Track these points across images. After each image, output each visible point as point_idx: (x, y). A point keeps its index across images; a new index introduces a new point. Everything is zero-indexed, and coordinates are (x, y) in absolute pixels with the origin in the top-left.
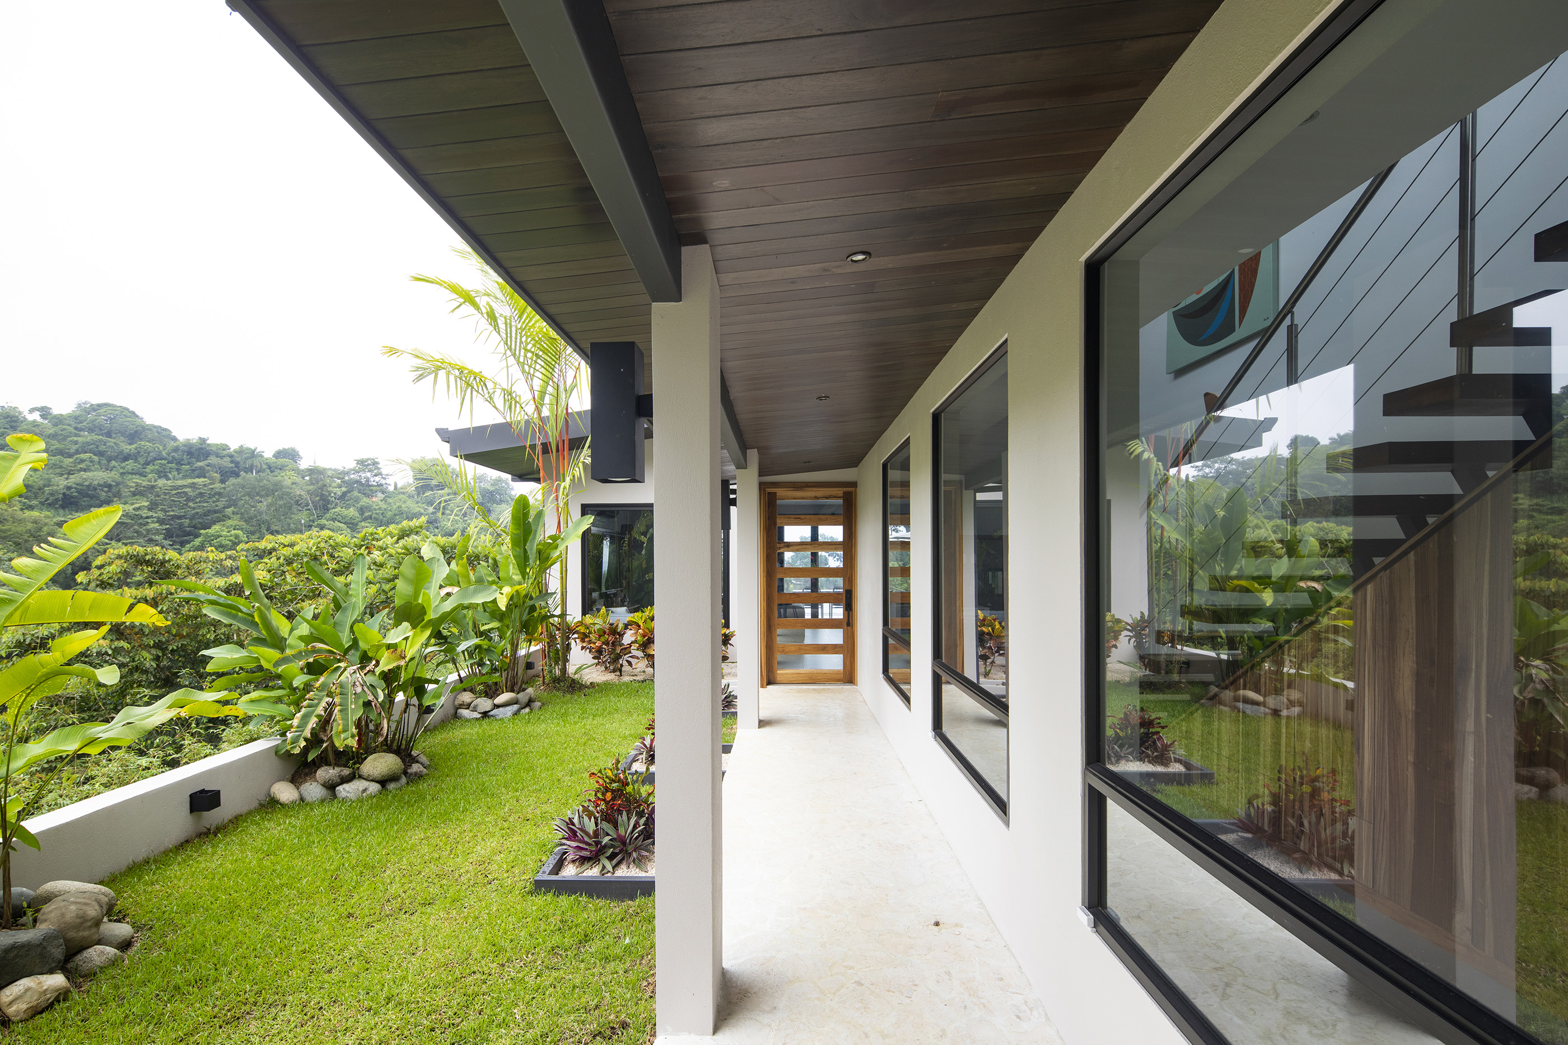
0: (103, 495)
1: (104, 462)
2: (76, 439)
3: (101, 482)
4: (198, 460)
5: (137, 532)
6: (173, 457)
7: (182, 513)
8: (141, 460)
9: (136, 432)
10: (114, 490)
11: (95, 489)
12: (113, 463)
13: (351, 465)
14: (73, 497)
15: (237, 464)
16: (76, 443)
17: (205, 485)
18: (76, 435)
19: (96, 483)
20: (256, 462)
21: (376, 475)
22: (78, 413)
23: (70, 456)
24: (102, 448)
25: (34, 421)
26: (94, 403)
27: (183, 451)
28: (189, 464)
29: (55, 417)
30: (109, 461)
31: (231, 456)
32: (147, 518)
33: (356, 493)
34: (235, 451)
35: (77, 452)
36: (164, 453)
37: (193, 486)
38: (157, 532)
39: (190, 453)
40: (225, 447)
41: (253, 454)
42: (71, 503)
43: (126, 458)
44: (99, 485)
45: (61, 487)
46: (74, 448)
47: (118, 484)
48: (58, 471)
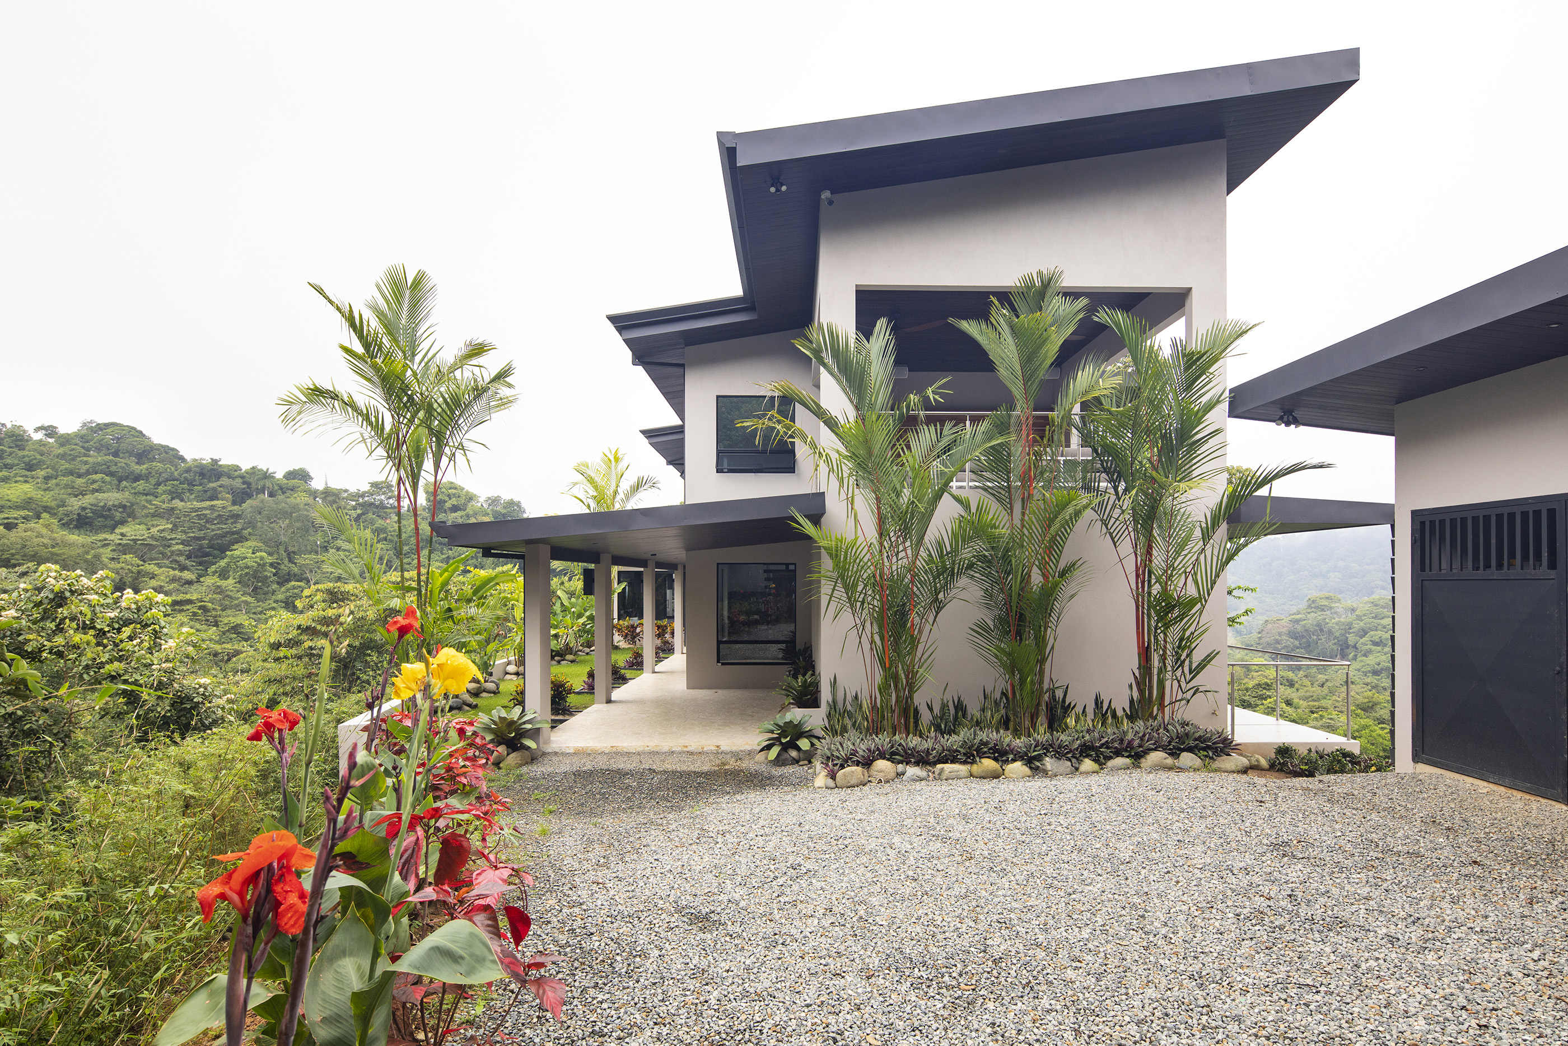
0: (118, 516)
1: (115, 482)
2: (85, 459)
3: (116, 503)
4: (210, 481)
5: (162, 553)
6: (185, 478)
7: (201, 534)
8: (153, 481)
9: (144, 451)
10: (128, 510)
11: (110, 510)
12: (124, 483)
13: (365, 487)
14: (87, 518)
15: (249, 484)
16: (86, 463)
17: (224, 508)
18: (85, 455)
19: (111, 503)
20: (268, 484)
21: (390, 498)
22: (83, 432)
23: (80, 476)
24: (113, 468)
25: (41, 441)
26: (100, 422)
27: (196, 473)
28: (200, 485)
29: (62, 436)
30: (120, 481)
31: (243, 477)
32: (171, 539)
33: (370, 515)
34: (247, 472)
35: (88, 473)
36: (176, 474)
37: (212, 508)
38: (181, 553)
39: (202, 474)
40: (237, 468)
41: (266, 476)
42: (86, 524)
43: (137, 478)
44: (114, 506)
45: (76, 507)
46: (84, 469)
47: (132, 505)
48: (70, 491)
